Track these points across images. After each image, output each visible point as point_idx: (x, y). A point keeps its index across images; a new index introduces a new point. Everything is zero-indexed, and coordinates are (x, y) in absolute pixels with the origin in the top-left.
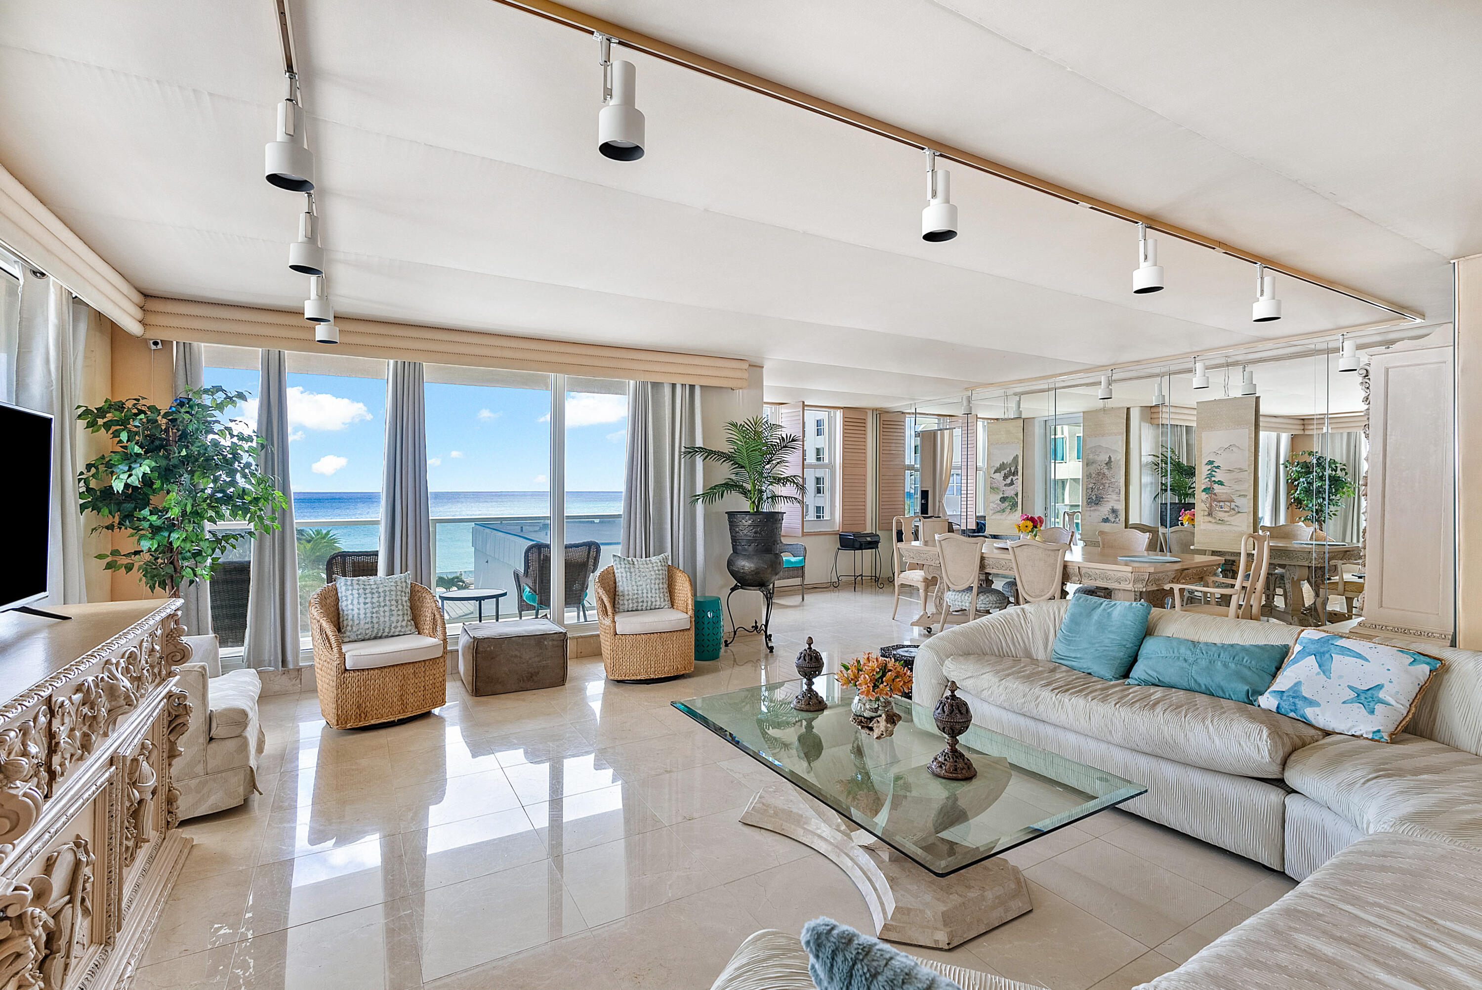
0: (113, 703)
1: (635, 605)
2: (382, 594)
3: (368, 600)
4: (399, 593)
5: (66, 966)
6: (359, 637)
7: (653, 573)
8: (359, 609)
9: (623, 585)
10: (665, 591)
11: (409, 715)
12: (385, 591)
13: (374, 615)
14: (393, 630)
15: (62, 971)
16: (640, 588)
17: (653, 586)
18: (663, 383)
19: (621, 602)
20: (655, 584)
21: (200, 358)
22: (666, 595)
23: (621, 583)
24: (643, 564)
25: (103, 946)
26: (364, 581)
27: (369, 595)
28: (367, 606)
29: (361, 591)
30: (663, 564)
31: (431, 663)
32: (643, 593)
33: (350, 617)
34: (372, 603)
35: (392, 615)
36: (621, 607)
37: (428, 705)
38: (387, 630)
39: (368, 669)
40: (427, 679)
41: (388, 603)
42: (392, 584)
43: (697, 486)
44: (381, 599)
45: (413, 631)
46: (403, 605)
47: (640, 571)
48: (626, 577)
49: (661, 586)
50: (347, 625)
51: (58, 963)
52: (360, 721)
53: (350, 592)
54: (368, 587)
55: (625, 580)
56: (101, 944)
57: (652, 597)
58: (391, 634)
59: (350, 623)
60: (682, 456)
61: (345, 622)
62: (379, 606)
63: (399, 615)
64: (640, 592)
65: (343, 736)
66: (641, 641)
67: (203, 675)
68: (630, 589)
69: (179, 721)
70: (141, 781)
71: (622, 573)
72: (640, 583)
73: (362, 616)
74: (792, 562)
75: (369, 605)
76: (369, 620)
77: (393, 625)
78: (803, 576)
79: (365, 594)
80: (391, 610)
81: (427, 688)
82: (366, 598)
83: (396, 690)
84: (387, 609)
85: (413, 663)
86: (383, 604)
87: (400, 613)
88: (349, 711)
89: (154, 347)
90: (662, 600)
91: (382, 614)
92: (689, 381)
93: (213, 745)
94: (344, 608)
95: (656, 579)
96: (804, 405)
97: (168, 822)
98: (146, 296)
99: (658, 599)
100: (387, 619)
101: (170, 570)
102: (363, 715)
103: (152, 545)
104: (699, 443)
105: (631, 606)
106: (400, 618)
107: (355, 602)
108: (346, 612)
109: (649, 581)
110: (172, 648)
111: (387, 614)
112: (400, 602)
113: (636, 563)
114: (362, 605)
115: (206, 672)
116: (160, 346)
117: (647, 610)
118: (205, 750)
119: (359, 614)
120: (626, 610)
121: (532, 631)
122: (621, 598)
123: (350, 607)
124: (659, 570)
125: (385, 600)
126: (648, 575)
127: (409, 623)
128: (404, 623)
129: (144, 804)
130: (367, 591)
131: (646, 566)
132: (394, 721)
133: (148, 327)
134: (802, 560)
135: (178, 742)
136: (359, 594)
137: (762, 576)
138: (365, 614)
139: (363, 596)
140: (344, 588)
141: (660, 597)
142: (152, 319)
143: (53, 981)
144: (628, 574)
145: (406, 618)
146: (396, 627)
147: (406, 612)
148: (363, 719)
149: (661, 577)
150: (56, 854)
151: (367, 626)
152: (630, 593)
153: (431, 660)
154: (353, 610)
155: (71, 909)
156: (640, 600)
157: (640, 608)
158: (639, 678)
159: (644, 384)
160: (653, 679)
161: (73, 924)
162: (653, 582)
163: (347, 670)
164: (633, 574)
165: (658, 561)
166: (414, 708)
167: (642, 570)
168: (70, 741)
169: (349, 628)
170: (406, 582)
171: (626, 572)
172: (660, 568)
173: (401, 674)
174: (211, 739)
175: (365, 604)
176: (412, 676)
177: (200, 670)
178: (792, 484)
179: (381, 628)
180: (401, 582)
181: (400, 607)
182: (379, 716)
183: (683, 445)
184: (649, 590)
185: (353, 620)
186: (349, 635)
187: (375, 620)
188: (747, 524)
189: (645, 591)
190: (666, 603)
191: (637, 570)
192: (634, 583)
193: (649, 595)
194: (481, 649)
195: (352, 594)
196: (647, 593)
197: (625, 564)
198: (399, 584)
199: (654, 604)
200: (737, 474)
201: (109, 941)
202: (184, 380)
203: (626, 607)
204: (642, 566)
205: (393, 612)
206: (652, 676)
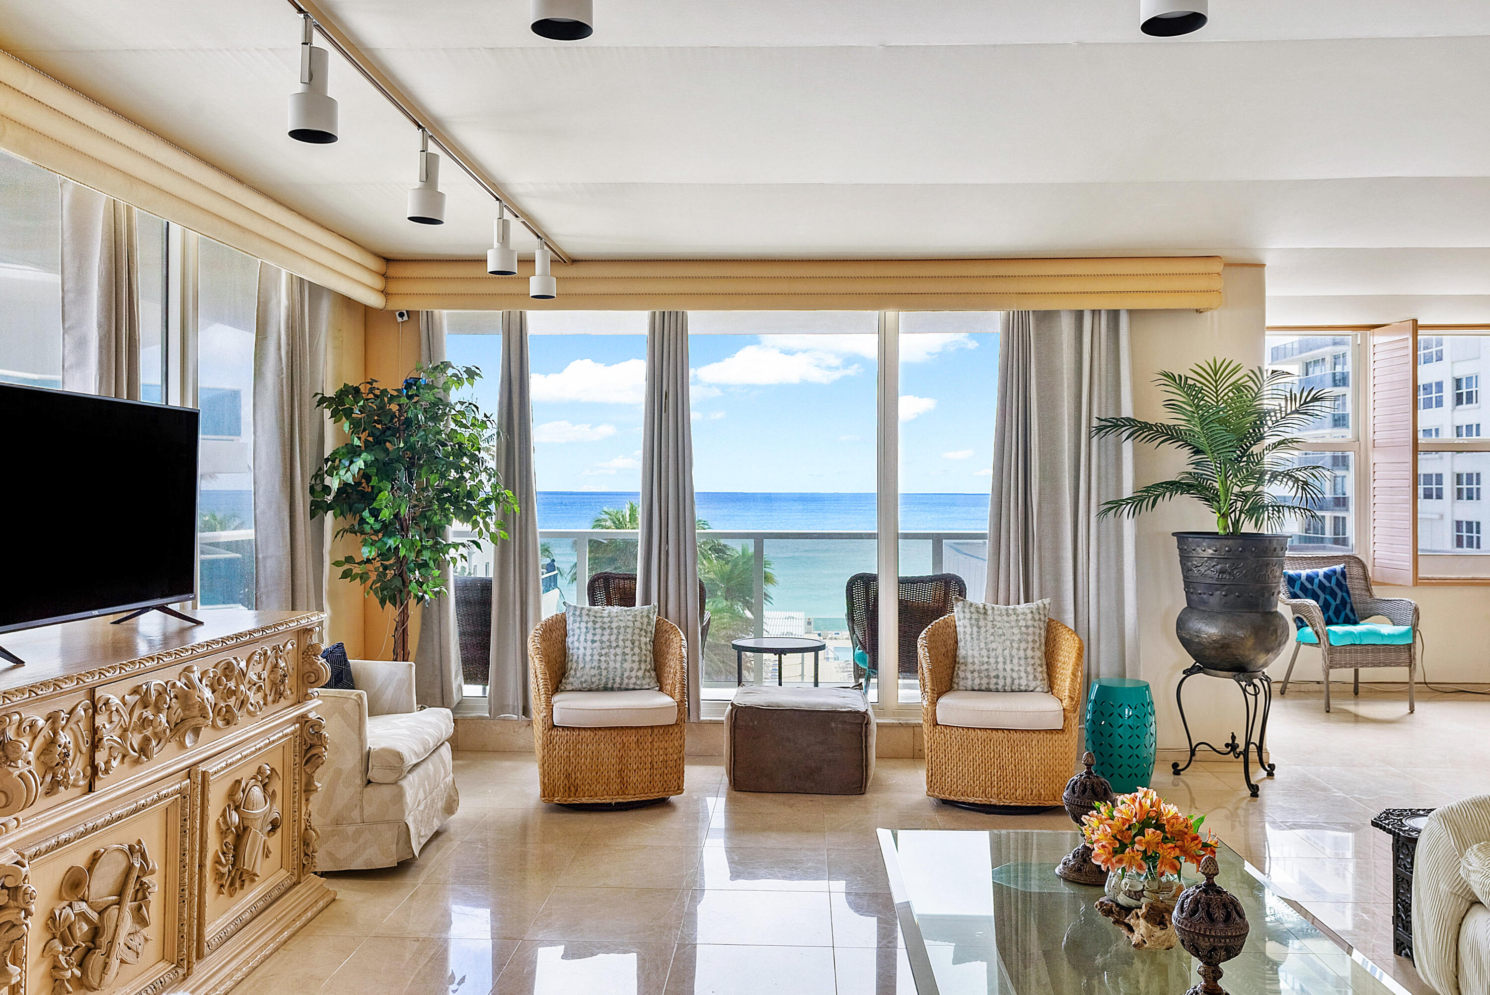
0: (187, 713)
1: (985, 681)
2: (615, 631)
3: (597, 638)
4: (637, 631)
5: (106, 965)
6: (584, 685)
7: (1016, 631)
8: (585, 648)
9: (968, 649)
10: (1038, 662)
11: (629, 799)
12: (618, 628)
13: (603, 658)
14: (626, 681)
15: (101, 969)
16: (993, 654)
17: (1014, 652)
18: (1059, 311)
19: (962, 674)
20: (1019, 649)
21: (441, 327)
22: (1040, 669)
23: (963, 642)
24: (1001, 615)
25: (174, 965)
26: (596, 612)
27: (599, 631)
28: (595, 645)
29: (590, 625)
30: (1037, 617)
31: (661, 731)
32: (997, 662)
33: (575, 657)
34: (602, 642)
35: (626, 660)
36: (961, 683)
37: (657, 790)
38: (618, 680)
39: (579, 728)
40: (656, 753)
41: (621, 643)
42: (630, 618)
43: (1125, 485)
44: (613, 637)
45: (652, 685)
46: (641, 649)
47: (994, 626)
48: (971, 634)
49: (1030, 653)
50: (571, 669)
51: (97, 959)
52: (570, 797)
53: (577, 625)
54: (599, 620)
55: (968, 637)
56: (173, 964)
57: (1012, 670)
58: (623, 686)
59: (574, 667)
60: (1093, 434)
61: (570, 664)
62: (610, 647)
63: (634, 661)
64: (992, 660)
65: (550, 813)
66: (975, 740)
67: (359, 704)
68: (976, 654)
69: (314, 751)
70: (246, 807)
71: (965, 627)
72: (994, 645)
73: (588, 658)
74: (1382, 636)
75: (597, 644)
76: (595, 664)
77: (626, 675)
78: (1411, 663)
79: (594, 629)
80: (624, 654)
81: (655, 766)
82: (594, 635)
83: (613, 762)
84: (619, 651)
85: (636, 728)
86: (614, 644)
87: (636, 658)
88: (556, 781)
89: (400, 319)
90: (1031, 677)
91: (612, 657)
92: (1106, 304)
93: (369, 789)
94: (570, 646)
95: (1020, 641)
96: (1416, 327)
97: (304, 865)
98: (388, 260)
99: (1023, 675)
100: (618, 665)
101: (398, 583)
102: (572, 788)
103: (370, 552)
104: (1127, 411)
105: (977, 681)
106: (636, 666)
107: (582, 639)
108: (571, 651)
109: (1008, 643)
110: (307, 668)
111: (619, 658)
112: (637, 643)
113: (990, 612)
114: (589, 643)
115: (362, 702)
116: (406, 318)
117: (1005, 691)
118: (362, 793)
119: (585, 655)
120: (969, 687)
121: (816, 705)
122: (963, 667)
123: (576, 644)
124: (1027, 627)
125: (617, 638)
126: (1008, 633)
127: (647, 674)
128: (640, 674)
129: (248, 832)
130: (598, 625)
131: (1005, 618)
132: (610, 804)
133: (389, 297)
134: (1407, 633)
135: (316, 776)
136: (587, 628)
137: (1235, 652)
138: (592, 655)
139: (592, 631)
140: (572, 619)
141: (1026, 672)
142: (394, 287)
143: (90, 974)
144: (975, 629)
145: (643, 666)
146: (629, 678)
147: (644, 658)
148: (572, 794)
149: (1030, 638)
150: (103, 850)
151: (593, 672)
152: (976, 661)
153: (661, 727)
154: (578, 649)
155: (117, 910)
156: (993, 674)
157: (992, 687)
158: (971, 800)
159: (1023, 315)
160: (995, 806)
161: (117, 926)
162: (1015, 645)
163: (556, 726)
164: (983, 630)
165: (1028, 611)
166: (638, 792)
167: (999, 625)
168: (120, 741)
169: (572, 672)
170: (648, 616)
171: (972, 626)
172: (1030, 623)
173: (620, 741)
174: (369, 782)
175: (593, 641)
176: (633, 745)
177: (356, 698)
178: (1290, 483)
179: (611, 676)
180: (642, 617)
181: (637, 650)
182: (592, 793)
183: (1095, 414)
184: (1008, 658)
185: (577, 662)
186: (573, 680)
187: (603, 666)
188: (1205, 554)
189: (1001, 659)
190: (1038, 683)
191: (990, 624)
192: (982, 645)
193: (1008, 667)
194: (740, 723)
195: (580, 628)
196: (1004, 663)
197: (971, 613)
198: (638, 619)
199: (1016, 682)
200: (1197, 464)
201: (181, 963)
202: (427, 356)
203: (969, 683)
204: (998, 618)
205: (627, 657)
206: (994, 801)
